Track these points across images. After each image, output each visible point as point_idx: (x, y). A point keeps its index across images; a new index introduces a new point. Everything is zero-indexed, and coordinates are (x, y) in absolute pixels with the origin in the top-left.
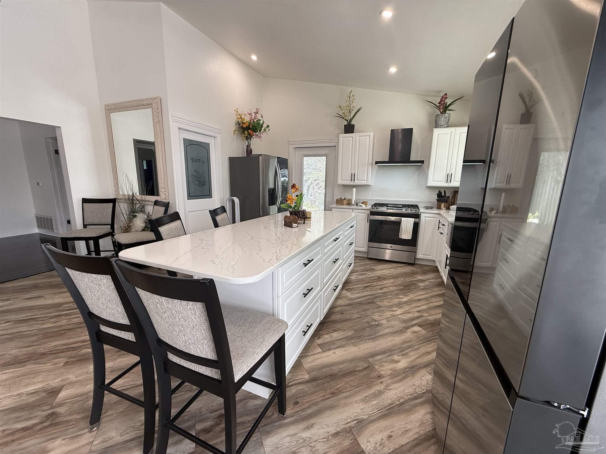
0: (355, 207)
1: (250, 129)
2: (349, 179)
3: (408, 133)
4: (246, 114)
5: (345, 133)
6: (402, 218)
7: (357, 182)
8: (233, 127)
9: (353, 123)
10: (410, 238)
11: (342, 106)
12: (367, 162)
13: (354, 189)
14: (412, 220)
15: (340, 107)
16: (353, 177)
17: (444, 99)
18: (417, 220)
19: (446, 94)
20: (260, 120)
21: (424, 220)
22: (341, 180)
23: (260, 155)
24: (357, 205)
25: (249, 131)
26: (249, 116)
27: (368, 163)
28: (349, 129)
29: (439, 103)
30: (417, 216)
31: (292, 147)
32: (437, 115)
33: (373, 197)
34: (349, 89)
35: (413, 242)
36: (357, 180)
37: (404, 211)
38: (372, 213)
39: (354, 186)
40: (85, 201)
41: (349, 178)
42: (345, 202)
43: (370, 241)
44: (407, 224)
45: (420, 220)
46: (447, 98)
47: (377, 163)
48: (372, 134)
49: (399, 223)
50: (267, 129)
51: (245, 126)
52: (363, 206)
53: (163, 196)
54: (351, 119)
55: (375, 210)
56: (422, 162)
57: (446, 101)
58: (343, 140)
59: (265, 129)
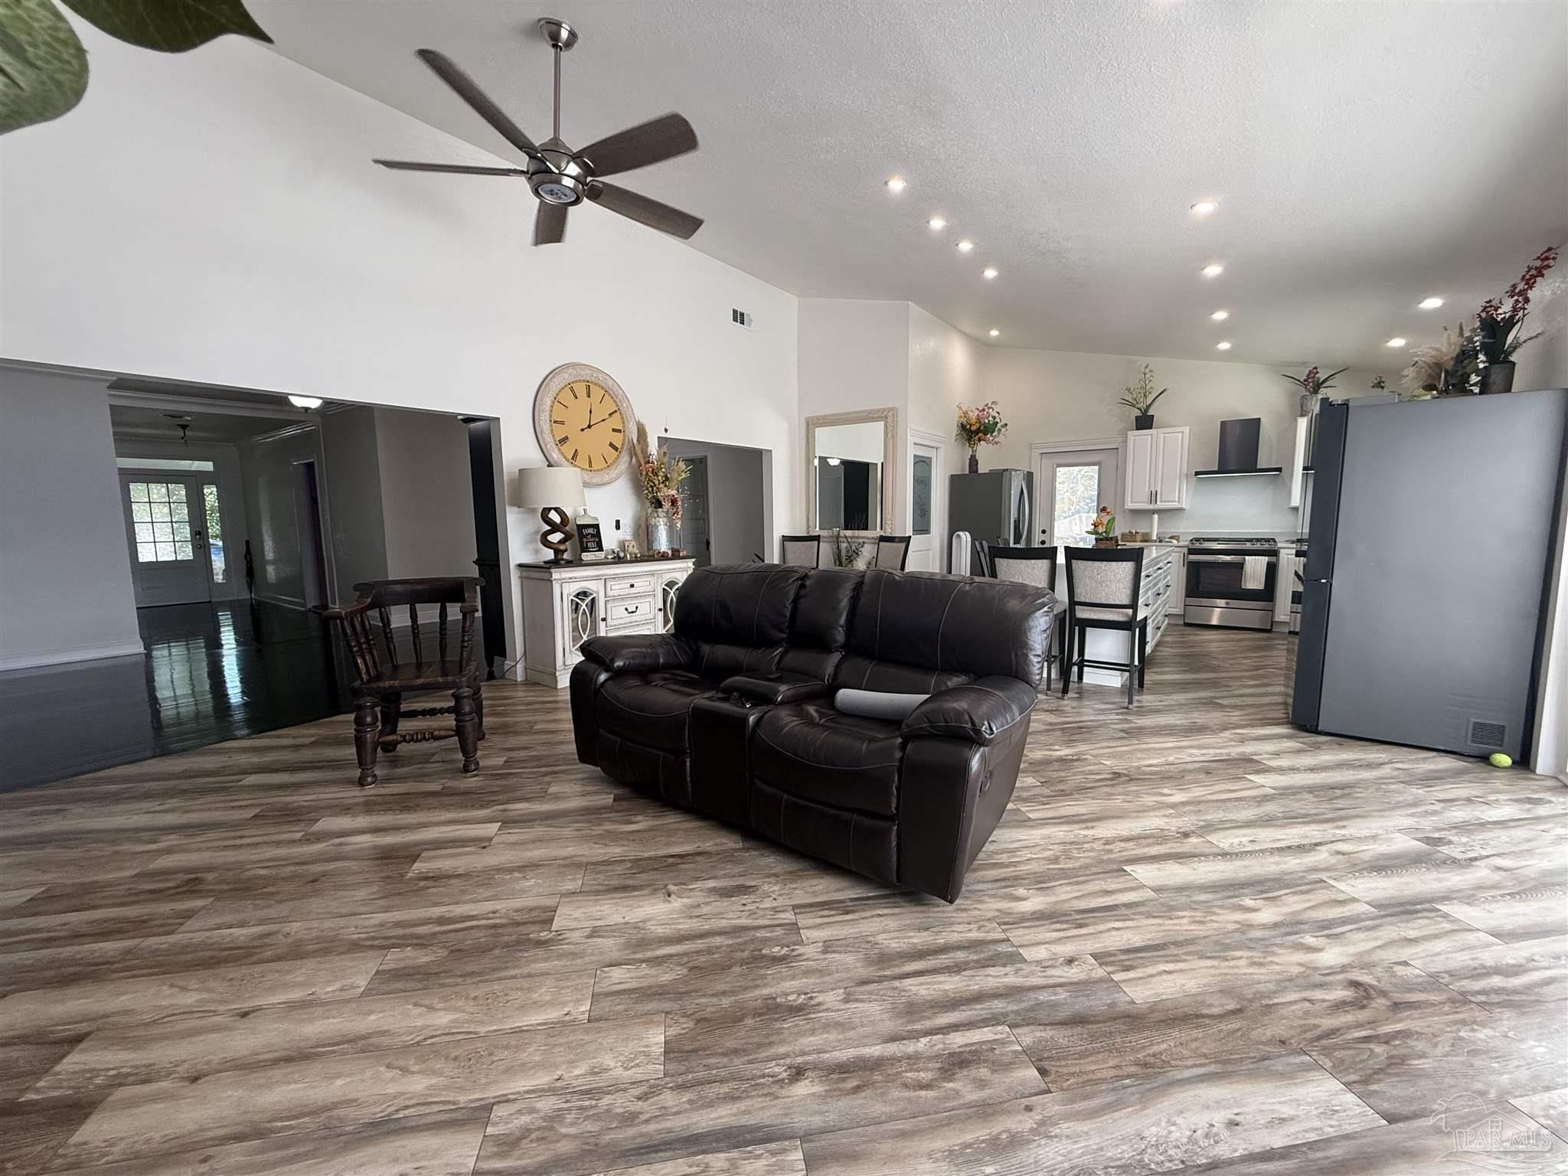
0: (1158, 544)
1: (981, 432)
2: (1146, 500)
3: (1252, 427)
4: (974, 409)
5: (1137, 429)
6: (1247, 557)
7: (1160, 505)
8: (955, 430)
9: (1150, 413)
10: (1261, 587)
11: (1132, 389)
12: (1178, 473)
13: (1156, 516)
14: (1265, 559)
15: (1128, 390)
16: (1153, 497)
17: (1312, 375)
18: (1273, 559)
19: (1316, 368)
20: (994, 418)
21: (1286, 560)
22: (1132, 502)
23: (1004, 470)
24: (1161, 541)
25: (980, 434)
26: (977, 412)
27: (1180, 475)
28: (1144, 422)
29: (1305, 380)
30: (1274, 553)
31: (1036, 454)
32: (1303, 397)
33: (1188, 529)
34: (1142, 361)
35: (1268, 593)
36: (1161, 501)
37: (1248, 546)
38: (1191, 551)
39: (1154, 512)
40: (785, 539)
41: (1146, 498)
42: (1139, 537)
43: (1187, 596)
44: (1255, 568)
45: (1278, 560)
46: (1317, 372)
47: (1197, 473)
48: (1187, 430)
49: (1240, 566)
50: (1003, 430)
51: (974, 428)
52: (1175, 542)
53: (889, 530)
54: (1149, 407)
55: (1197, 545)
56: (1279, 470)
57: (1317, 375)
58: (1134, 440)
59: (1000, 430)
